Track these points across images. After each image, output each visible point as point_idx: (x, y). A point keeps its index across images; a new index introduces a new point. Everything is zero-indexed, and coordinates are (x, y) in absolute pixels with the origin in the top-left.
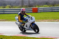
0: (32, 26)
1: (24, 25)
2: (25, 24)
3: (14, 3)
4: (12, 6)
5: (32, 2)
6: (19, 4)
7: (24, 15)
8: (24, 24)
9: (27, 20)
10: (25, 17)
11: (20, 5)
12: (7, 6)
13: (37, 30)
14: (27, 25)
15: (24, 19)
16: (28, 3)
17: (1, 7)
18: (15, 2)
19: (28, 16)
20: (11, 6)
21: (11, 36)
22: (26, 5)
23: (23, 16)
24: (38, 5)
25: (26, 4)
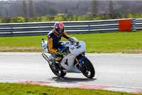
0: (80, 62)
1: (60, 61)
2: (63, 58)
3: (74, 9)
4: (70, 16)
5: (118, 5)
6: (86, 10)
7: (62, 38)
8: (60, 58)
9: (68, 48)
10: (64, 42)
11: (89, 13)
12: (59, 14)
13: (89, 72)
14: (67, 60)
15: (61, 47)
16: (107, 7)
17: (44, 17)
18: (78, 6)
19: (70, 40)
20: (68, 16)
21: (67, 89)
22: (103, 12)
23: (60, 39)
24: (132, 13)
25: (103, 10)
